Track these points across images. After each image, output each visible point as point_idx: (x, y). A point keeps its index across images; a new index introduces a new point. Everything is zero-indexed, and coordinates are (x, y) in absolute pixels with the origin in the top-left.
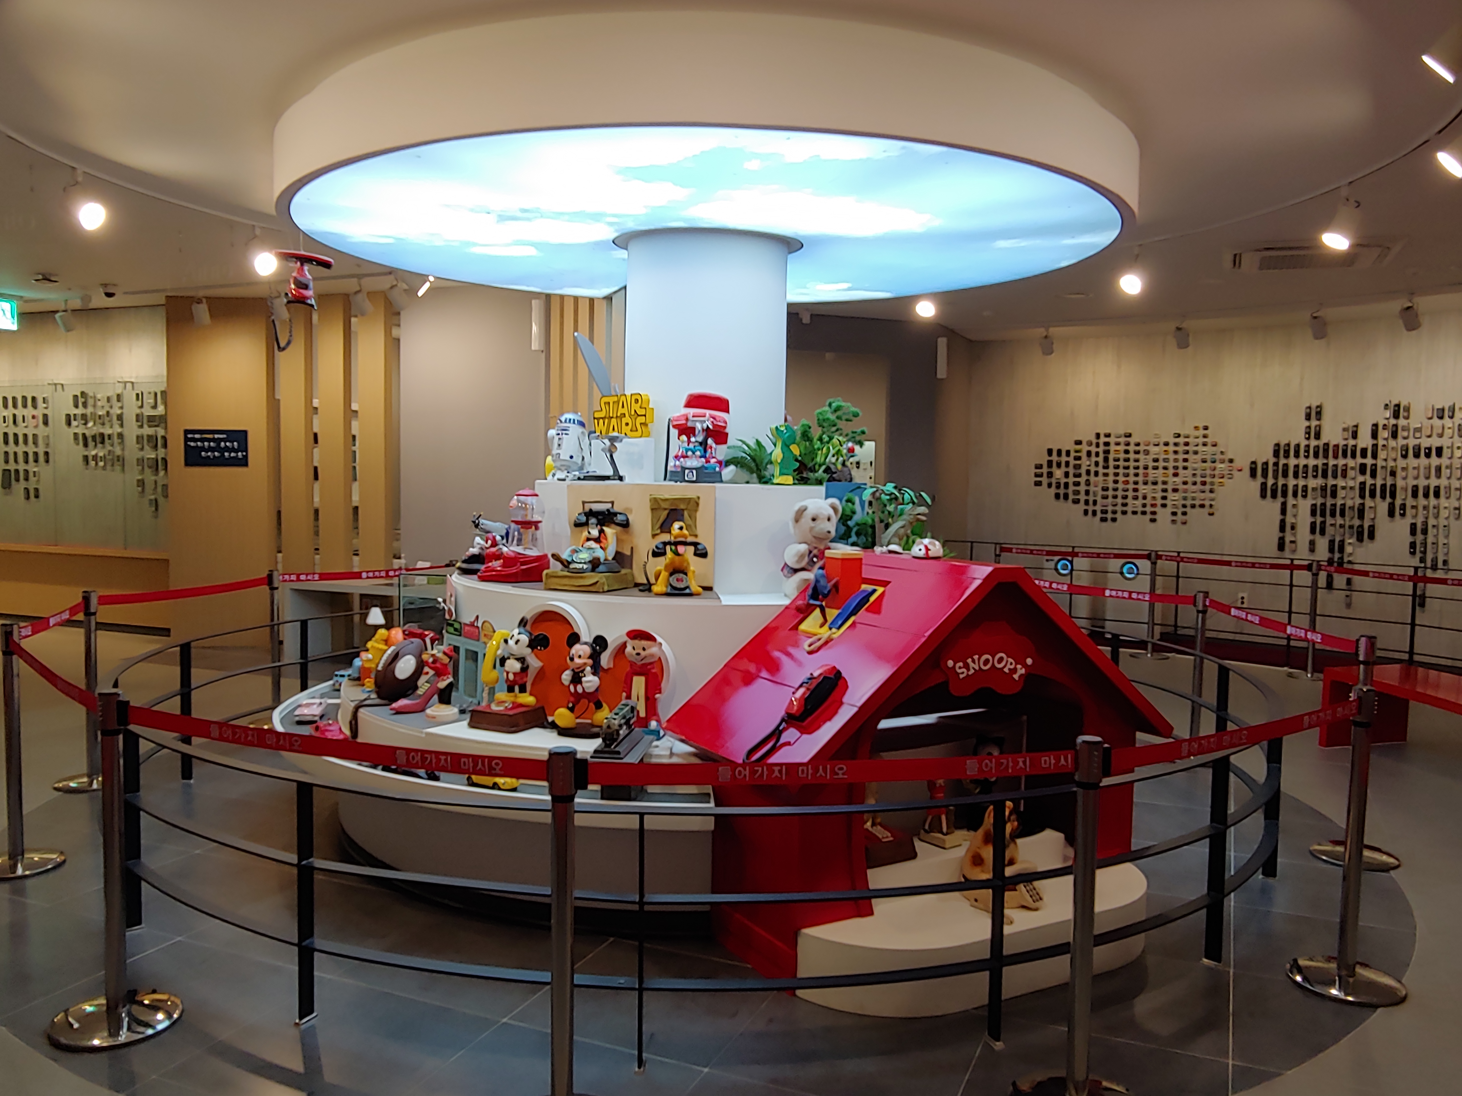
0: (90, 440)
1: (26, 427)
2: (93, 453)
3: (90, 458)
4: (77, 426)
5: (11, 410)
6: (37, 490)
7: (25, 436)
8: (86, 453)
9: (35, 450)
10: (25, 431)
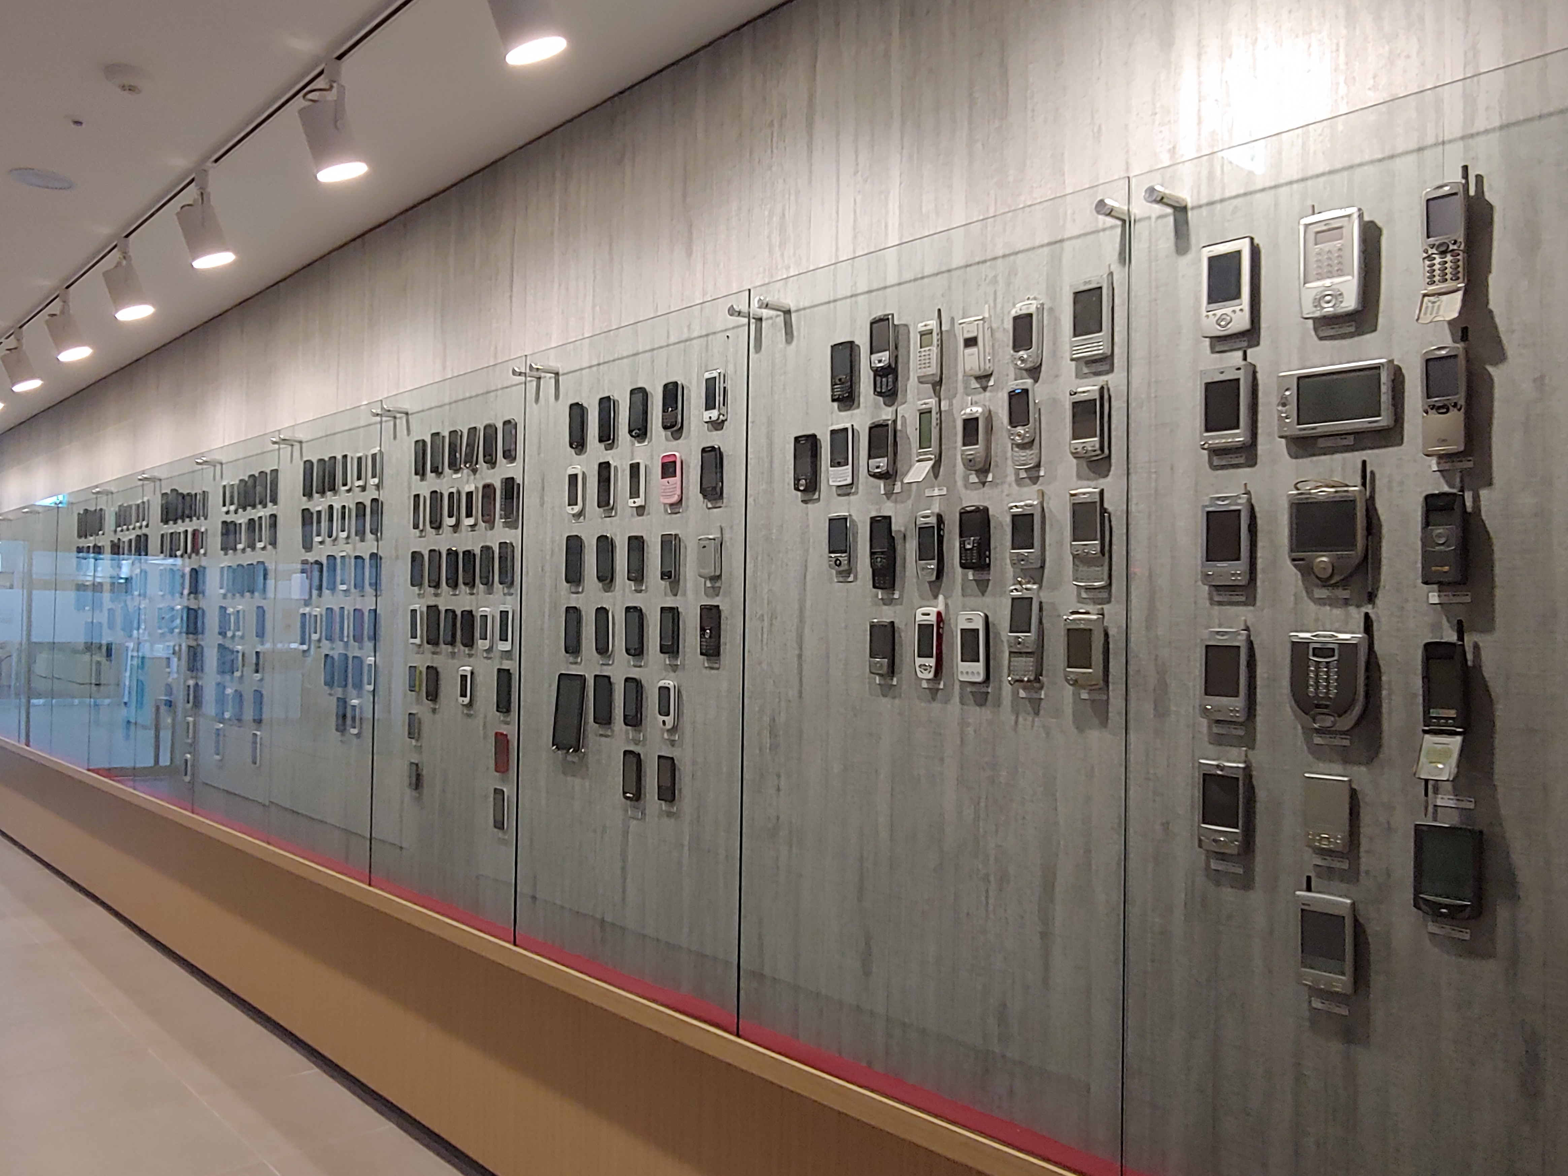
0: (910, 549)
1: (641, 510)
2: (927, 613)
3: (909, 640)
4: (845, 490)
5: (595, 451)
6: (668, 765)
7: (637, 544)
8: (886, 615)
9: (670, 602)
10: (638, 526)
